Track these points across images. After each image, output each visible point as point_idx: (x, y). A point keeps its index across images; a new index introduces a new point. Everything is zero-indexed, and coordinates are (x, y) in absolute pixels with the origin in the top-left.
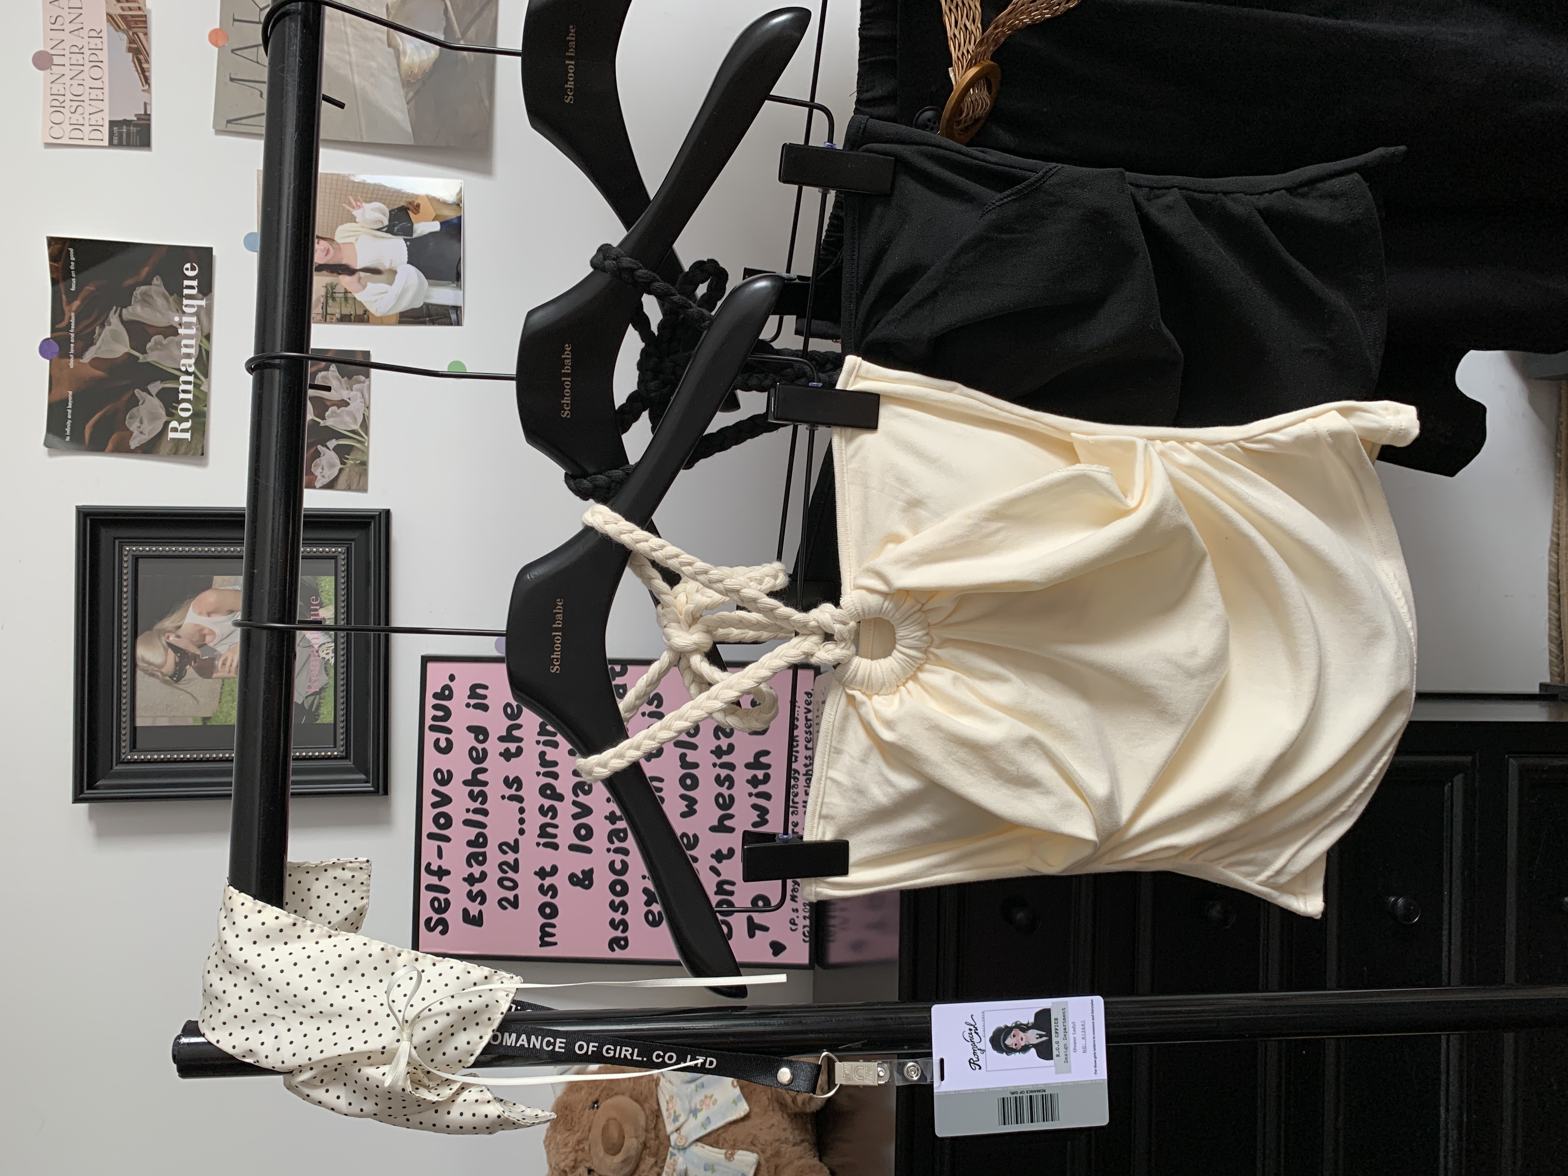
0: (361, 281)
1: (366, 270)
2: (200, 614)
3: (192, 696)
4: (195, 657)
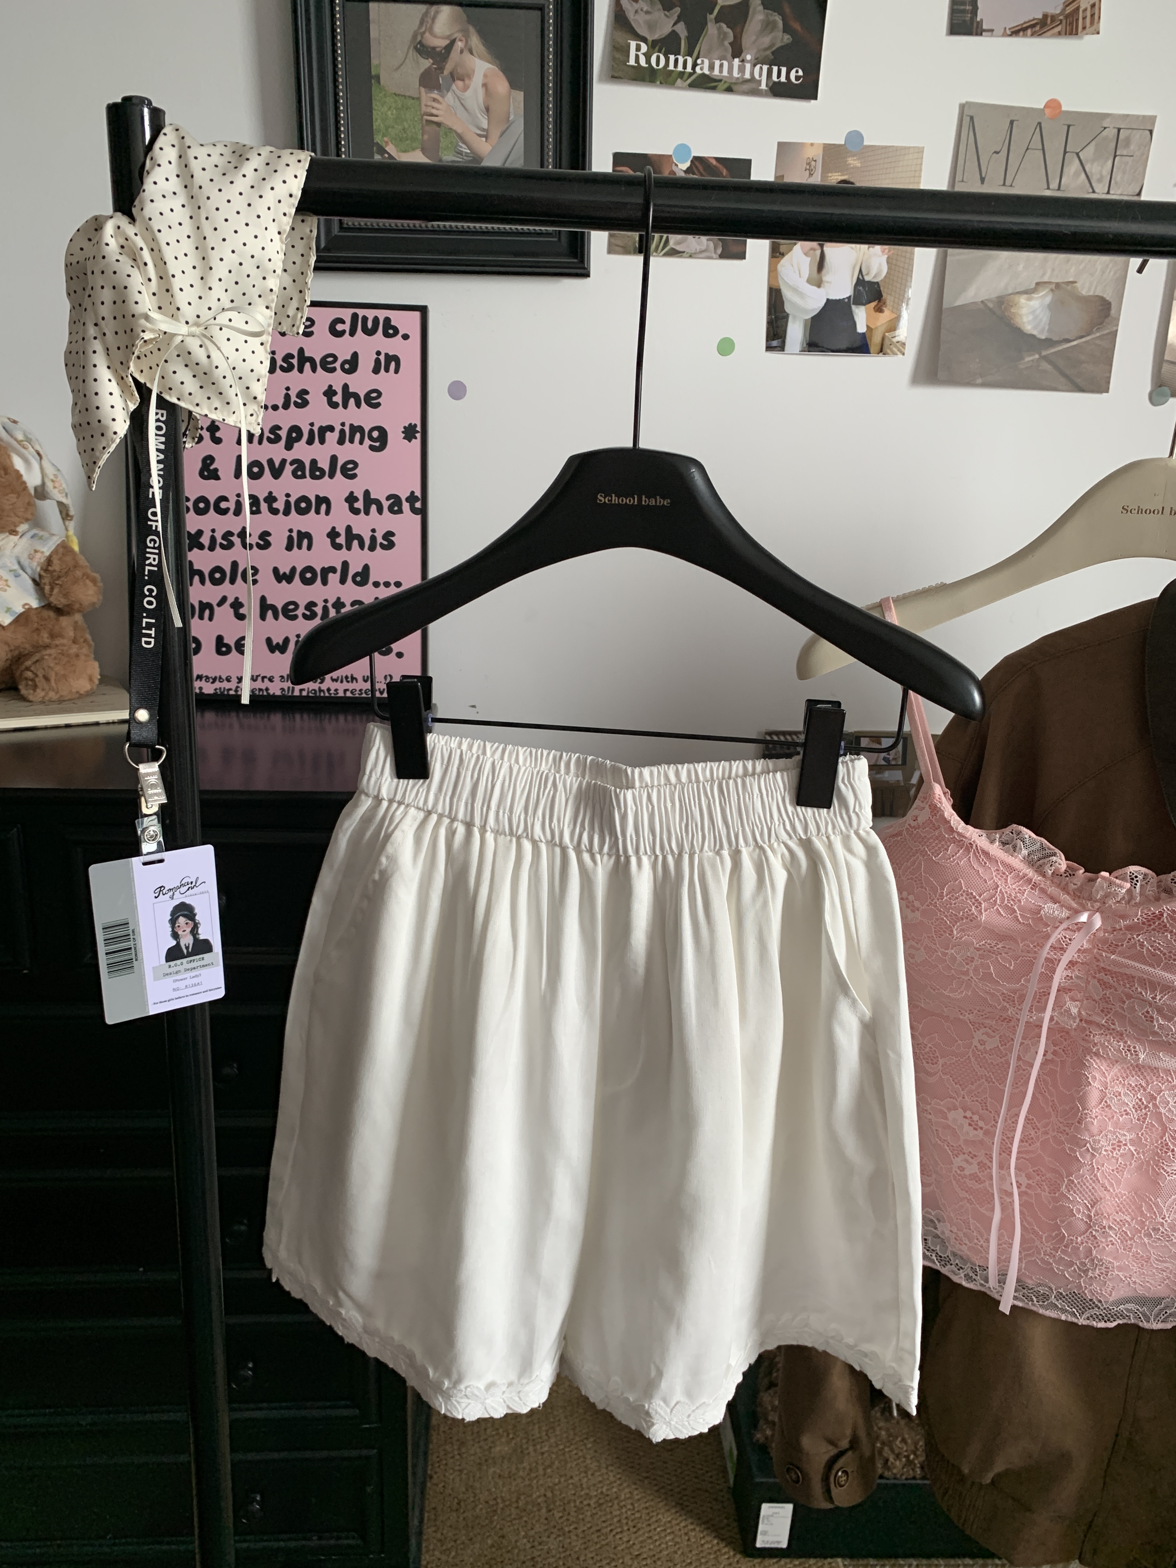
0: (812, 252)
1: (822, 256)
2: (485, 76)
3: (401, 65)
4: (441, 69)
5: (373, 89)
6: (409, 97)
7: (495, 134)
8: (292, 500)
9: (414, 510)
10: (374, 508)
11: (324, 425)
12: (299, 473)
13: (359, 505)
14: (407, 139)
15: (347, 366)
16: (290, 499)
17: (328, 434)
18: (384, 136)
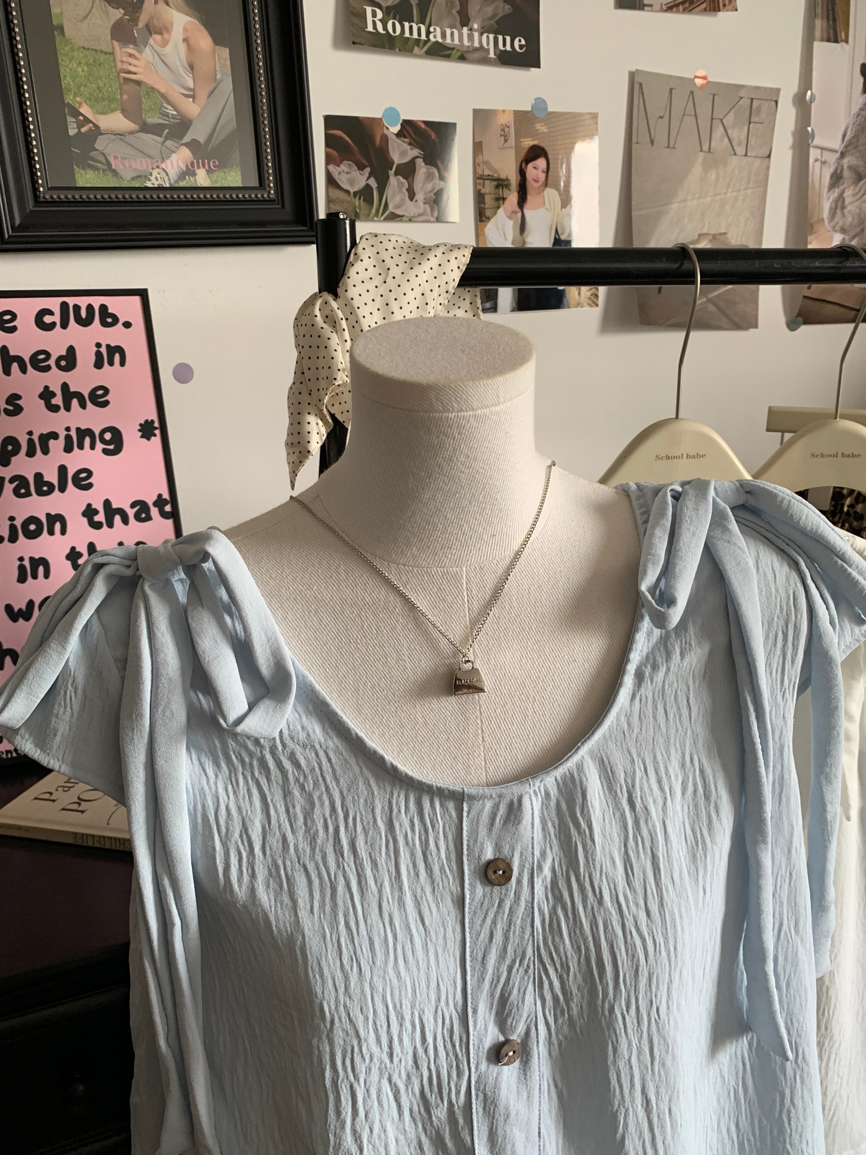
0: (514, 214)
1: (523, 218)
2: (185, 30)
3: (88, 14)
4: (135, 21)
5: (58, 40)
6: (101, 51)
7: (202, 95)
8: (18, 523)
9: (164, 515)
10: (117, 518)
11: (45, 433)
12: (23, 491)
13: (100, 517)
14: (104, 100)
15: (63, 363)
16: (15, 522)
17: (52, 442)
18: (76, 95)
